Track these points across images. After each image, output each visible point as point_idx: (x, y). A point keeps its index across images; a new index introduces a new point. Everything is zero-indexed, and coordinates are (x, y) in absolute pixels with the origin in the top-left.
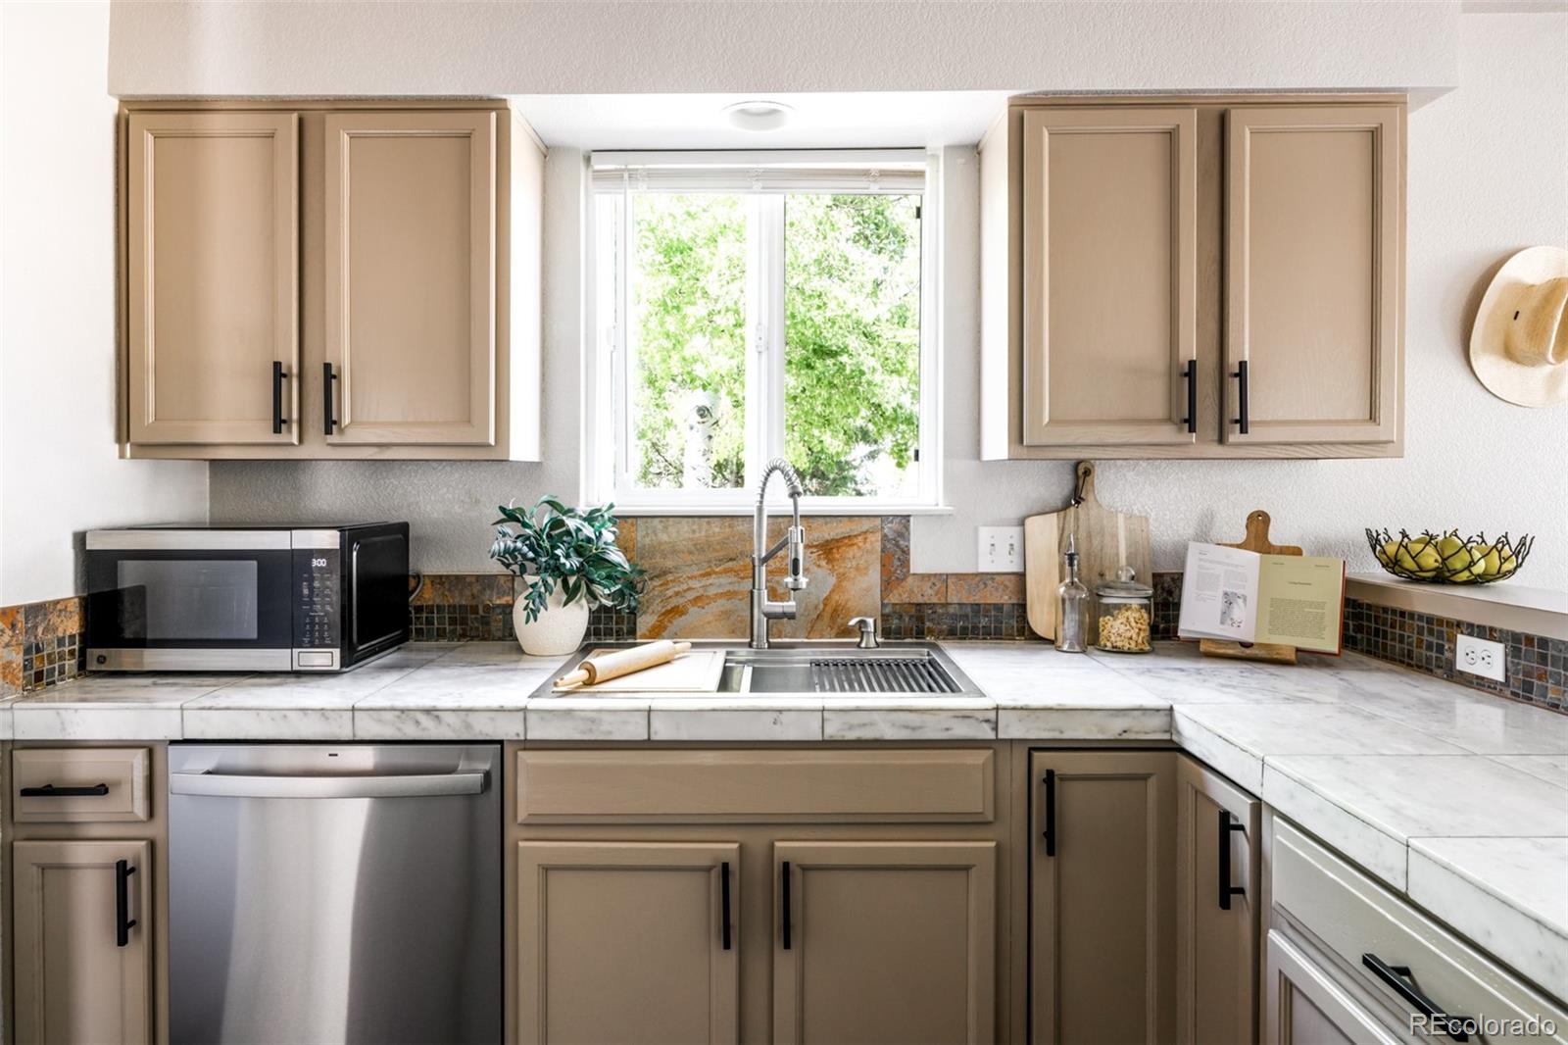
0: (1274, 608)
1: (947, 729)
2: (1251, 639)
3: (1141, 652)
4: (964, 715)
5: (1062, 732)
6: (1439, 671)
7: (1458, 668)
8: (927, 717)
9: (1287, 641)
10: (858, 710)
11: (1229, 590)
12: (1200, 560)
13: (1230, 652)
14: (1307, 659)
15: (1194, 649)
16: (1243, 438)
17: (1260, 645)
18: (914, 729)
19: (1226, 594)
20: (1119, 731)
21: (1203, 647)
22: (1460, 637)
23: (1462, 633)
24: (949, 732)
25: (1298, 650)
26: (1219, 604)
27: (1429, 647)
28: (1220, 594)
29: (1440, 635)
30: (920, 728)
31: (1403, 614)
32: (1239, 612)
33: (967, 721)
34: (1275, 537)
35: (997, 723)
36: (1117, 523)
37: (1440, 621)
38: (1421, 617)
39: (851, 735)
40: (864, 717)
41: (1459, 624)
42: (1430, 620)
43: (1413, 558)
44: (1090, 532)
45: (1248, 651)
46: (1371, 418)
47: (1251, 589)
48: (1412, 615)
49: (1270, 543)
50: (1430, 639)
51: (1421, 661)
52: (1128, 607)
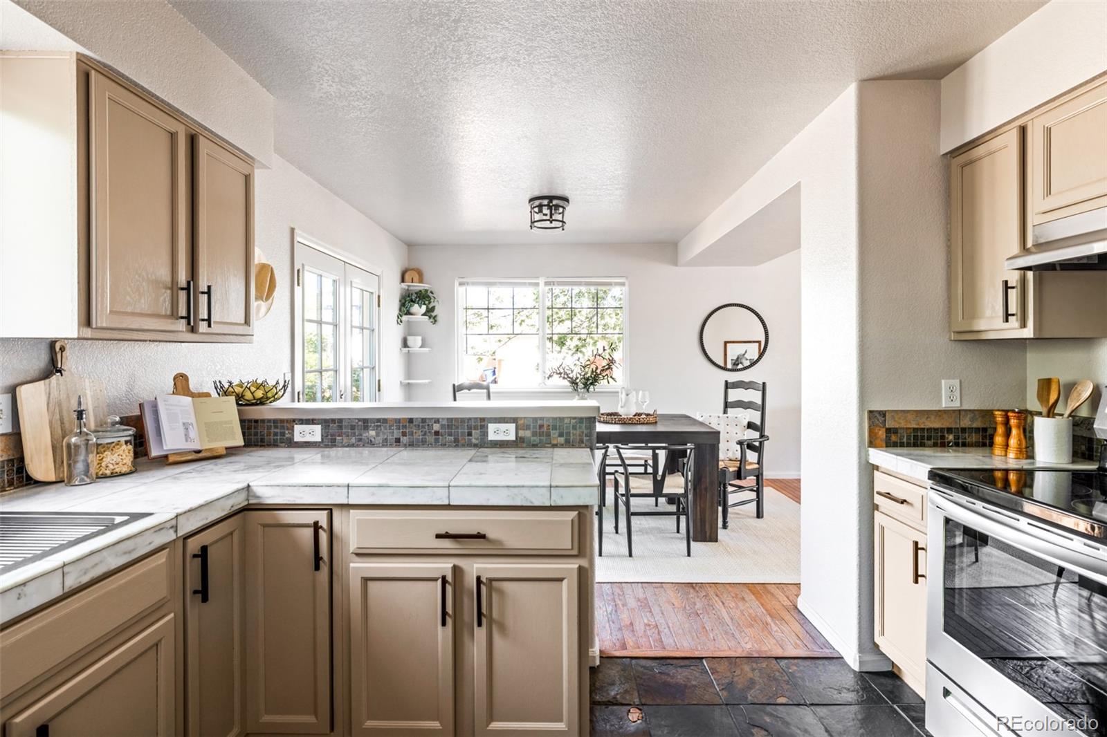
0: (209, 429)
1: (150, 543)
2: (199, 448)
3: (131, 473)
4: (158, 528)
5: (207, 519)
6: (283, 445)
7: (295, 440)
8: (138, 540)
9: (219, 445)
10: (92, 553)
11: (185, 421)
12: (166, 404)
13: (190, 458)
14: (231, 451)
15: (164, 461)
16: (210, 330)
17: (206, 450)
18: (130, 552)
19: (184, 424)
20: (229, 507)
21: (171, 459)
22: (295, 426)
23: (296, 424)
24: (152, 545)
25: (227, 448)
26: (182, 430)
27: (276, 434)
28: (181, 424)
29: (283, 427)
30: (134, 550)
31: (256, 421)
32: (193, 433)
33: (162, 531)
34: (193, 386)
35: (177, 527)
36: (85, 386)
37: (282, 421)
38: (269, 421)
39: (86, 579)
40: (96, 558)
41: (294, 421)
42: (275, 421)
43: (252, 393)
44: (68, 394)
45: (200, 455)
46: (246, 322)
47: (192, 419)
48: (263, 421)
49: (191, 392)
50: (276, 430)
51: (270, 442)
52: (118, 443)
